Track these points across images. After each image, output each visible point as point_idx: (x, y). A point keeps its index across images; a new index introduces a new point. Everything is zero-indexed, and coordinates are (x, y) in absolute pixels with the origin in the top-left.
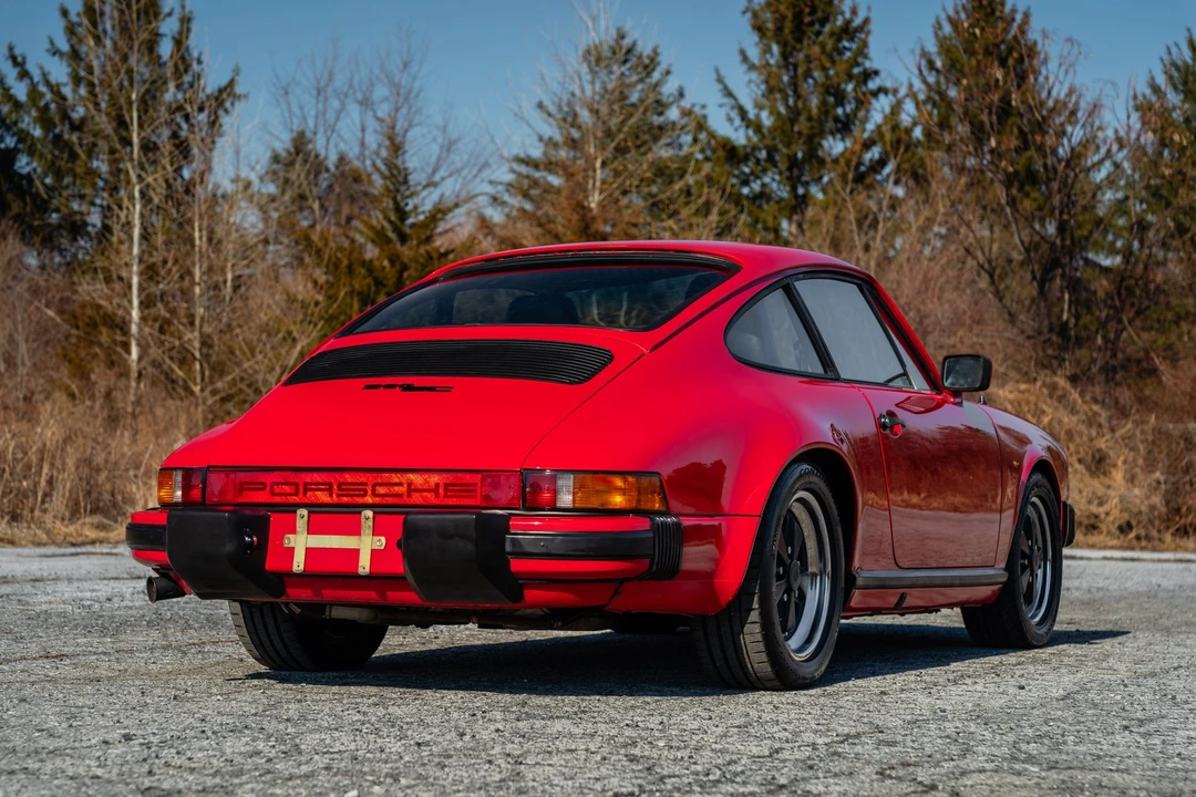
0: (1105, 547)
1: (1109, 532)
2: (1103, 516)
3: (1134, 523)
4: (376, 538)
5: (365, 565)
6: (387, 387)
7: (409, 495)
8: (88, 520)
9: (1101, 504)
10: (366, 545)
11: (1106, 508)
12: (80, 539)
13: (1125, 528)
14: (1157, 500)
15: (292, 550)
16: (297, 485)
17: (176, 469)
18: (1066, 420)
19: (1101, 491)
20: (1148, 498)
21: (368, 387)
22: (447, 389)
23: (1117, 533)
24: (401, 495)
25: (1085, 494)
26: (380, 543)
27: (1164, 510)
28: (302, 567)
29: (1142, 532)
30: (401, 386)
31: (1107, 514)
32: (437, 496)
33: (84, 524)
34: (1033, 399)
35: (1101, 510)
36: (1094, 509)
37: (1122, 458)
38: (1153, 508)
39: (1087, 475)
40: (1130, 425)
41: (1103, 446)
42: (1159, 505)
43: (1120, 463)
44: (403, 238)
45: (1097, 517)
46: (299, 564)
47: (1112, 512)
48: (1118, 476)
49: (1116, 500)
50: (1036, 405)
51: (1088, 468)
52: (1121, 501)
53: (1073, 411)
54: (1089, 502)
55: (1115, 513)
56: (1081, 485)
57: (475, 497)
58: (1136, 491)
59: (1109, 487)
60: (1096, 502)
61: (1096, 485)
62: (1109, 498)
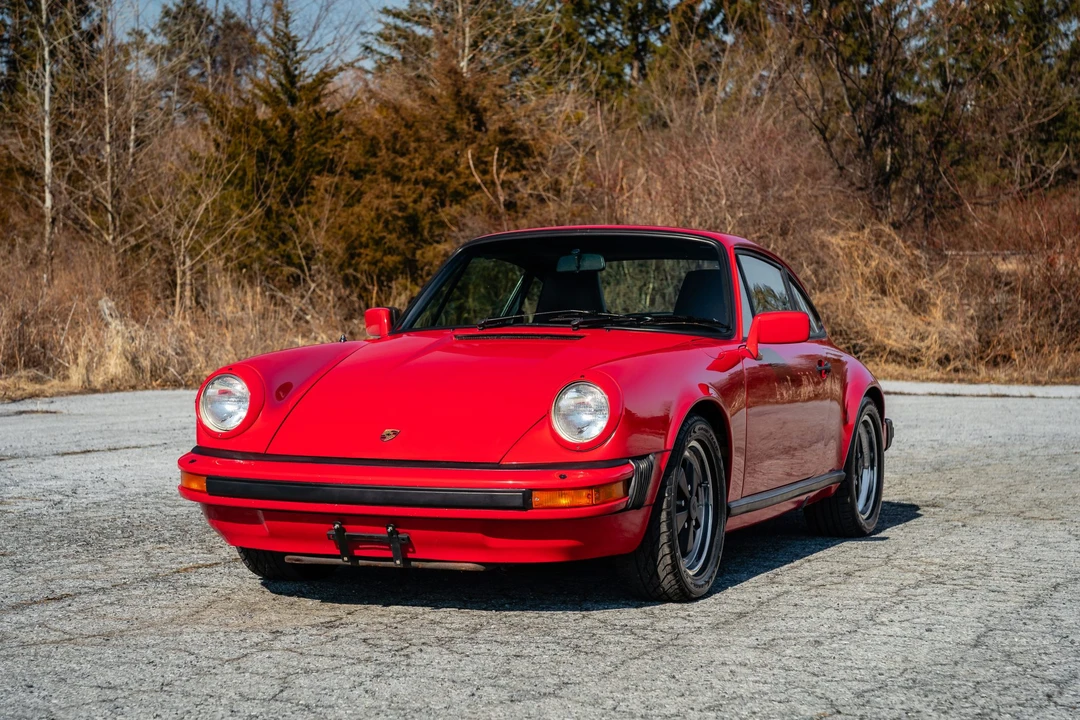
0: (928, 380)
1: (929, 365)
2: (924, 350)
3: (952, 357)
8: (23, 373)
9: (922, 339)
11: (927, 342)
12: (19, 393)
13: (944, 361)
14: (972, 335)
18: (891, 264)
19: (922, 327)
20: (963, 333)
23: (937, 364)
25: (908, 331)
27: (977, 344)
29: (958, 364)
31: (928, 348)
33: (20, 377)
34: (862, 246)
35: (923, 345)
36: (916, 344)
37: (940, 298)
38: (968, 342)
39: (910, 314)
40: (947, 268)
41: (924, 287)
42: (973, 340)
43: (938, 302)
44: (293, 100)
45: (919, 350)
47: (932, 346)
48: (937, 314)
49: (936, 336)
50: (865, 250)
51: (911, 307)
52: (940, 337)
53: (898, 256)
54: (912, 338)
55: (935, 347)
56: (905, 323)
58: (953, 327)
59: (929, 324)
60: (918, 338)
61: (918, 322)
62: (929, 334)
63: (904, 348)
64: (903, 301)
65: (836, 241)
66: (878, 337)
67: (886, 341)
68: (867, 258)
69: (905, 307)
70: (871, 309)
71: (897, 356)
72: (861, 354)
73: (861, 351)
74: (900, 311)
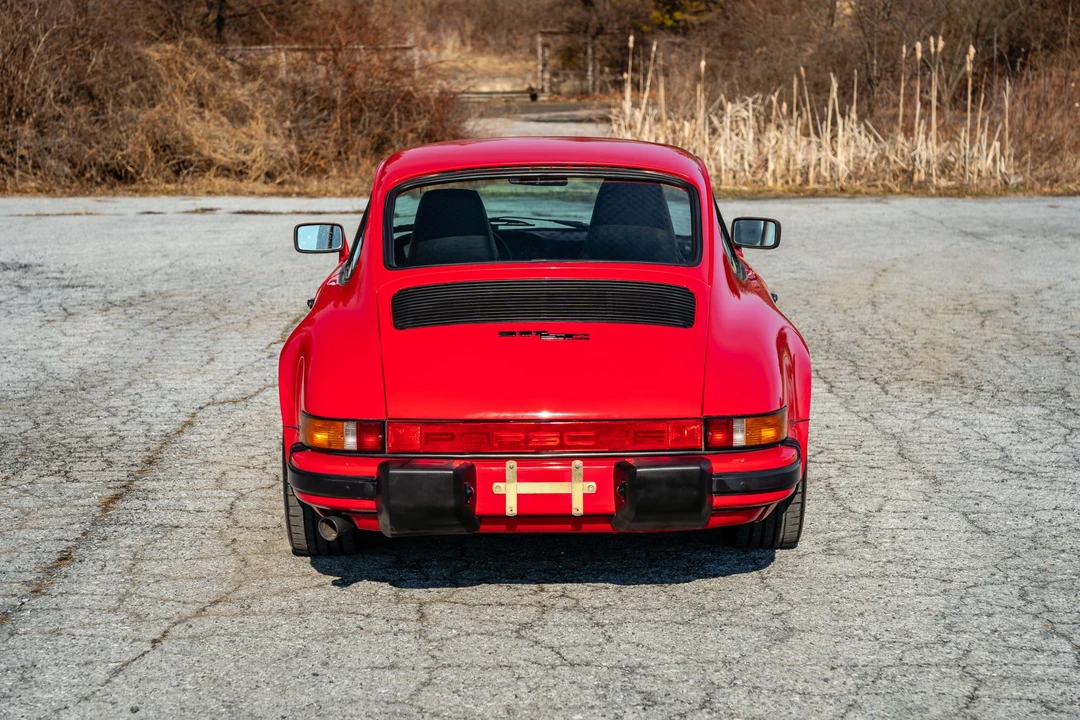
2: (250, 163)
4: (588, 484)
5: (578, 507)
9: (247, 152)
10: (578, 491)
11: (252, 155)
14: (292, 147)
15: (503, 497)
17: (348, 420)
19: (245, 140)
20: (285, 145)
23: (265, 178)
25: (232, 144)
26: (591, 487)
28: (515, 512)
31: (254, 161)
34: (178, 58)
35: (247, 158)
36: (242, 157)
37: (259, 110)
38: (291, 154)
41: (242, 99)
42: (295, 152)
43: (258, 114)
45: (244, 163)
46: (511, 507)
47: (258, 159)
48: (259, 127)
49: (261, 148)
50: (181, 63)
51: (231, 121)
52: (264, 150)
54: (237, 151)
55: (261, 162)
56: (228, 136)
58: (275, 140)
59: (251, 137)
60: (243, 150)
61: (241, 134)
62: (253, 146)
63: (231, 161)
64: (223, 113)
65: (153, 53)
66: (206, 152)
67: (214, 155)
68: (184, 70)
69: (224, 120)
70: (195, 123)
71: (225, 171)
72: (191, 169)
73: (191, 165)
74: (222, 124)
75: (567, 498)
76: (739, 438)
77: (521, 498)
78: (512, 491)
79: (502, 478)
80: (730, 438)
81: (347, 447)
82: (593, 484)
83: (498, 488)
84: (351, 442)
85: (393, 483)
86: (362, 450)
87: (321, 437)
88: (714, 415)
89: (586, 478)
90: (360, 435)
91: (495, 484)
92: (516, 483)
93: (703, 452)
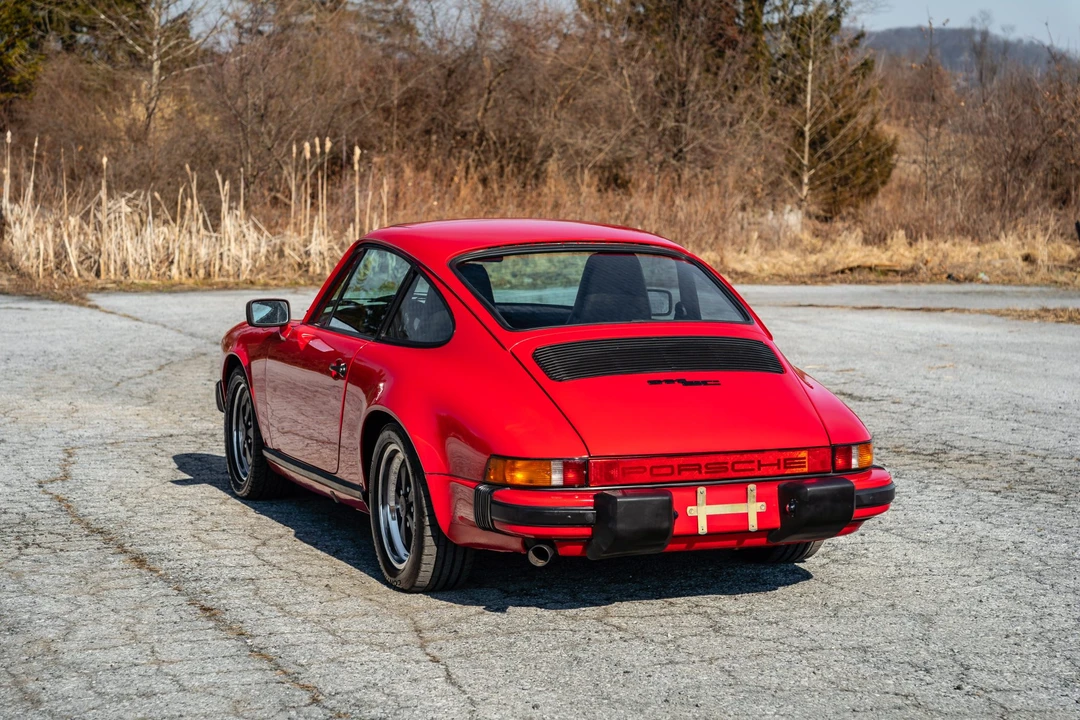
4: (760, 504)
5: (753, 524)
6: (668, 381)
7: (759, 469)
10: (753, 509)
15: (695, 519)
16: (672, 467)
17: (552, 459)
21: (652, 382)
22: (717, 383)
24: (753, 470)
26: (761, 507)
28: (706, 531)
30: (679, 381)
32: (779, 468)
46: (703, 527)
57: (804, 467)
75: (745, 516)
76: (855, 463)
77: (710, 518)
78: (703, 512)
79: (695, 504)
80: (849, 463)
81: (554, 483)
82: (764, 503)
83: (691, 511)
84: (557, 479)
85: (620, 510)
86: (567, 484)
87: (520, 477)
88: (839, 443)
89: (759, 499)
90: (565, 472)
91: (689, 508)
92: (705, 506)
93: (831, 474)
